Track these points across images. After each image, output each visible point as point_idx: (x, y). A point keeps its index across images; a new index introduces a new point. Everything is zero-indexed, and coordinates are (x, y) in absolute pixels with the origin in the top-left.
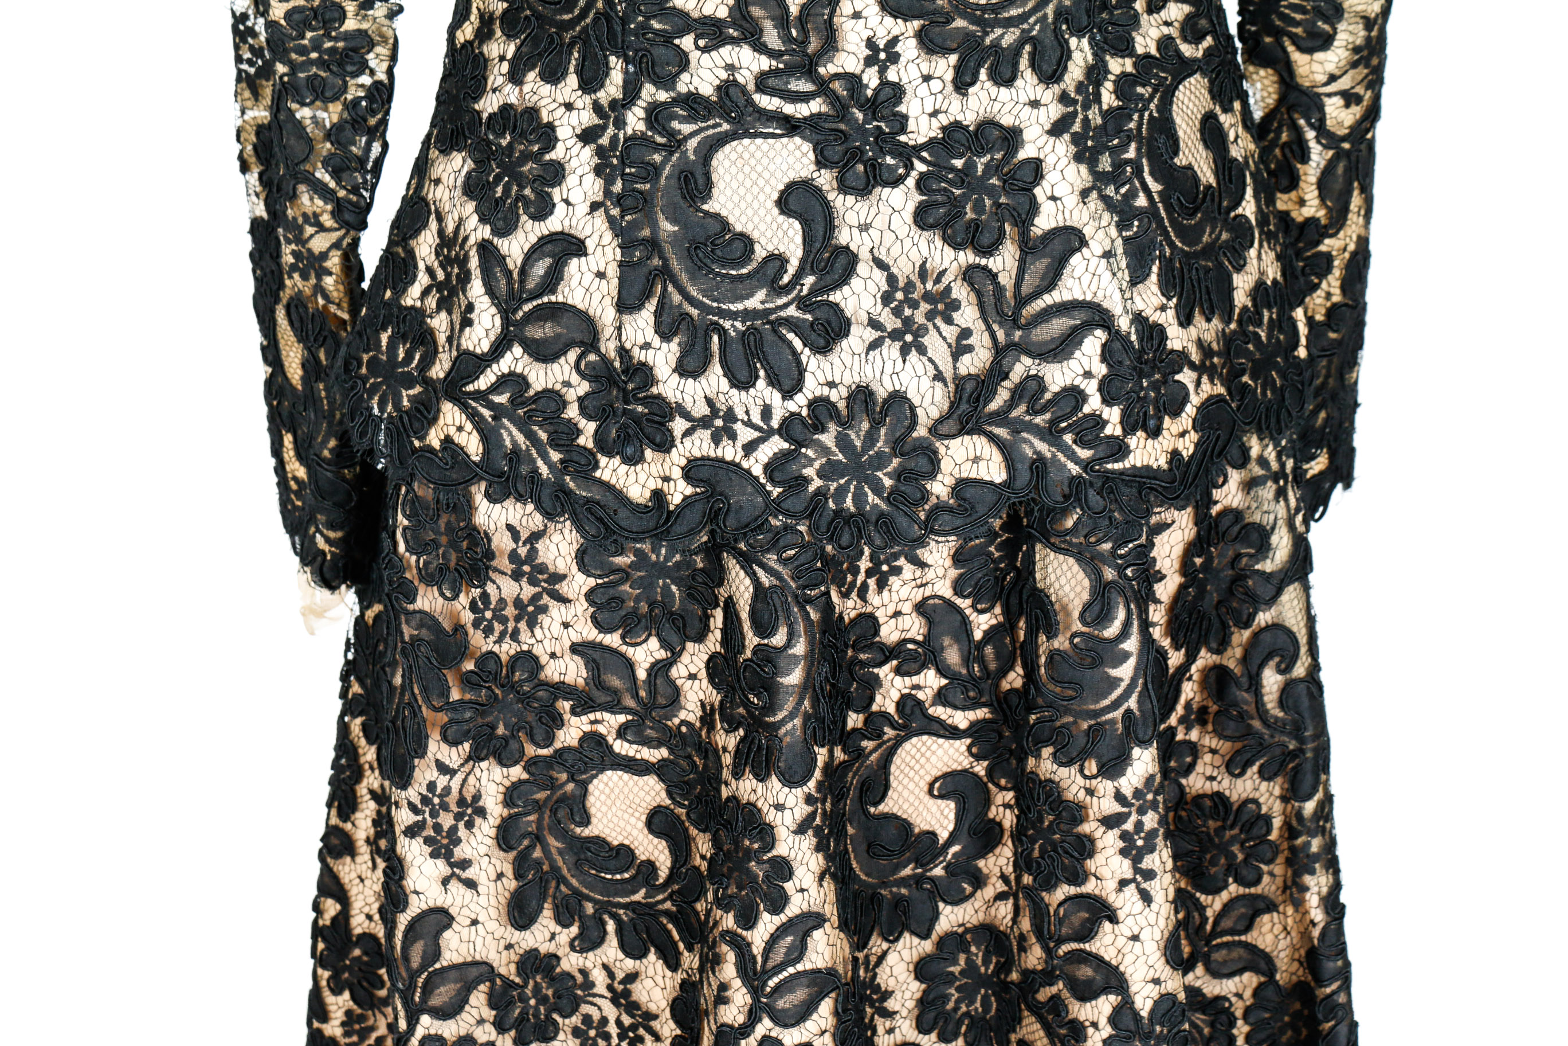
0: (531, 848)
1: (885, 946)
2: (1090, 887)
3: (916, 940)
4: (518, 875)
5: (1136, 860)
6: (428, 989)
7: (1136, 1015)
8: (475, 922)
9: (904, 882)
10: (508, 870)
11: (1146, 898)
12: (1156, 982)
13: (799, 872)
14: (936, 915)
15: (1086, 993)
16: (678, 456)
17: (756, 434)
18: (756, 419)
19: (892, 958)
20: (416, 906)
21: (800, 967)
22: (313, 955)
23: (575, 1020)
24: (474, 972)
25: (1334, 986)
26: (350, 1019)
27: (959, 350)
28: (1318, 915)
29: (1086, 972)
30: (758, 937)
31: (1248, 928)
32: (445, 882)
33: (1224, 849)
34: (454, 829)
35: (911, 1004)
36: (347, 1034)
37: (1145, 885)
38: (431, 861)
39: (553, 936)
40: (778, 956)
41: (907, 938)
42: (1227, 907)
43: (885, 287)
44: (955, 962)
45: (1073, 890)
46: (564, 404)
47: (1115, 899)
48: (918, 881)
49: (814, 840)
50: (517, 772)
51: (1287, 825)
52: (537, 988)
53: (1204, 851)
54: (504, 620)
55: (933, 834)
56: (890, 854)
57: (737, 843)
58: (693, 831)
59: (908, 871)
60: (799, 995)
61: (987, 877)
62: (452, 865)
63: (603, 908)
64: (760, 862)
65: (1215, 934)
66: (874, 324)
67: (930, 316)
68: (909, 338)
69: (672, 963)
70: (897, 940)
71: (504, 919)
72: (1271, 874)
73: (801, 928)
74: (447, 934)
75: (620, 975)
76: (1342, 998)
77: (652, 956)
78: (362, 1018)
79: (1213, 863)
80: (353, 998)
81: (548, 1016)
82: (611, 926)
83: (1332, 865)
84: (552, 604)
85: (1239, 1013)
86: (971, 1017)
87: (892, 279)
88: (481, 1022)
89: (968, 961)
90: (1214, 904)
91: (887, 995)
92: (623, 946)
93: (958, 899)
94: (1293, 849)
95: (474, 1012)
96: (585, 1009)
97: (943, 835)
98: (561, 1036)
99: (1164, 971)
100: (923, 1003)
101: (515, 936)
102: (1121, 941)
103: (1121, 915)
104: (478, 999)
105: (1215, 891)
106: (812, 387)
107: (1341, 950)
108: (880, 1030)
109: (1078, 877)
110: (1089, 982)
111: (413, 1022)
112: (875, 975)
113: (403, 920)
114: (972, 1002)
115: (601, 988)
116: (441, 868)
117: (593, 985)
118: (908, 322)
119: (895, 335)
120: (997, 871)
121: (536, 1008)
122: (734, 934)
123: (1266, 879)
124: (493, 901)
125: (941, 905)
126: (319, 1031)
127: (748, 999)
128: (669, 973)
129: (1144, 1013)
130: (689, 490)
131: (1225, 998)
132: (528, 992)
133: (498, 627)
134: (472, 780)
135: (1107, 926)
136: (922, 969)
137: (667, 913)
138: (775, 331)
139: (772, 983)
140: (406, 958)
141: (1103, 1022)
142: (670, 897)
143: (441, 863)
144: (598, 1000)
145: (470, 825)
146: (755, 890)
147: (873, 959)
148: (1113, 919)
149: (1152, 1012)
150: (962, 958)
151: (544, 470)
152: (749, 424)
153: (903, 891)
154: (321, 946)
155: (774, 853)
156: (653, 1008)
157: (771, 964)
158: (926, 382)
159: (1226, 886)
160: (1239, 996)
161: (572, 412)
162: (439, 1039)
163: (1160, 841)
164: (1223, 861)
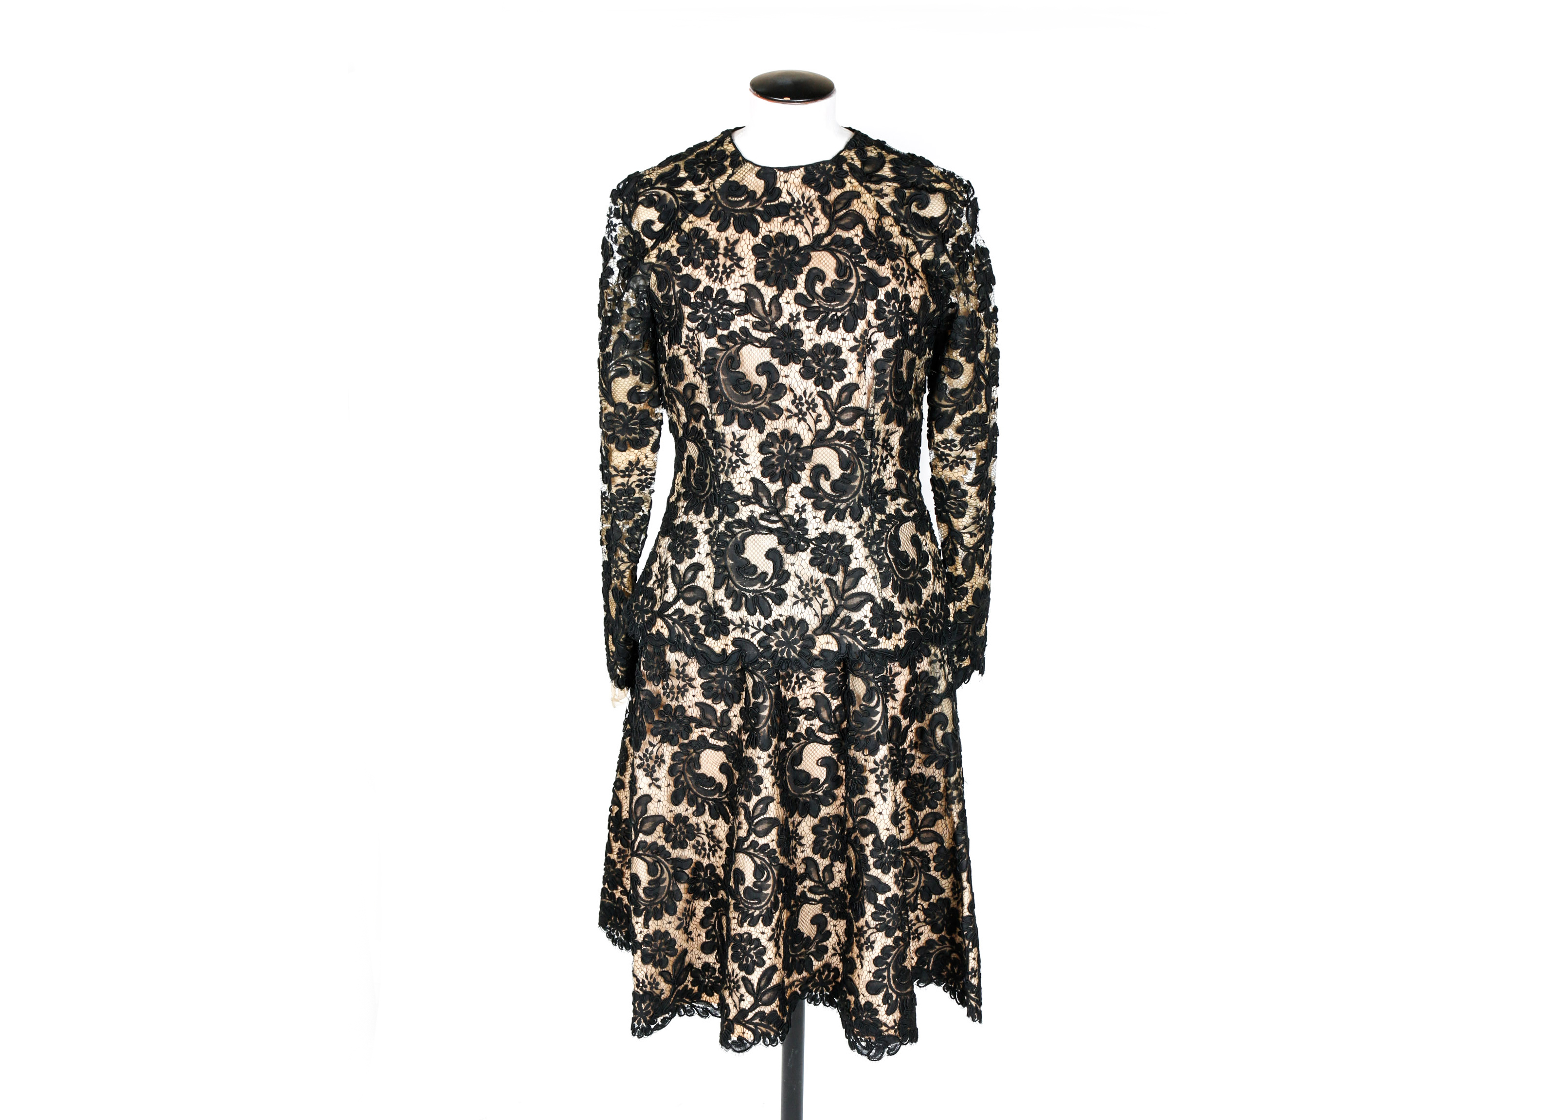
0: (680, 776)
1: (800, 819)
2: (866, 796)
3: (812, 819)
4: (675, 785)
5: (881, 785)
6: (642, 824)
7: (881, 841)
8: (659, 801)
9: (807, 796)
10: (672, 783)
11: (884, 799)
12: (888, 830)
13: (765, 781)
14: (820, 810)
15: (865, 834)
16: (731, 637)
17: (755, 631)
18: (756, 625)
19: (803, 824)
20: (640, 793)
21: (765, 816)
22: (609, 828)
23: (694, 842)
24: (658, 819)
25: (961, 846)
26: (620, 852)
27: (824, 606)
28: (956, 820)
29: (865, 826)
30: (751, 805)
31: (933, 825)
32: (650, 785)
33: (923, 794)
34: (654, 766)
35: (810, 843)
36: (618, 858)
37: (884, 794)
38: (645, 777)
39: (687, 810)
40: (758, 811)
41: (808, 817)
42: (926, 816)
43: (799, 584)
44: (827, 829)
45: (861, 797)
46: (695, 619)
47: (874, 799)
48: (813, 796)
49: (771, 771)
50: (676, 748)
51: (945, 786)
52: (680, 829)
53: (917, 795)
54: (673, 693)
55: (818, 780)
56: (803, 784)
57: (745, 771)
58: (734, 771)
59: (809, 792)
60: (765, 826)
61: (837, 797)
62: (652, 779)
63: (704, 800)
64: (753, 778)
65: (921, 827)
66: (795, 596)
67: (814, 594)
68: (807, 601)
69: (727, 822)
70: (805, 817)
71: (670, 801)
72: (941, 805)
73: (766, 802)
74: (650, 804)
75: (710, 826)
76: (964, 851)
77: (720, 819)
78: (624, 851)
79: (920, 799)
80: (621, 843)
81: (684, 839)
82: (707, 807)
83: (962, 800)
84: (690, 688)
85: (931, 858)
86: (833, 850)
87: (801, 582)
88: (660, 837)
89: (831, 828)
90: (921, 815)
91: (801, 838)
92: (711, 815)
93: (827, 804)
94: (947, 795)
95: (658, 833)
96: (698, 838)
97: (822, 780)
98: (688, 847)
99: (891, 827)
100: (814, 842)
101: (674, 808)
102: (876, 814)
103: (876, 804)
104: (659, 828)
105: (921, 810)
106: (774, 616)
107: (965, 833)
108: (799, 850)
109: (863, 791)
110: (866, 829)
111: (637, 836)
112: (797, 830)
113: (635, 798)
114: (833, 844)
115: (703, 831)
116: (648, 780)
117: (700, 830)
118: (807, 596)
119: (802, 600)
120: (841, 795)
121: (680, 835)
122: (744, 804)
123: (939, 806)
124: (666, 794)
125: (821, 806)
126: (609, 857)
127: (748, 827)
128: (726, 825)
129: (884, 841)
130: (734, 649)
131: (926, 852)
132: (677, 828)
133: (671, 695)
134: (660, 749)
135: (872, 809)
136: (815, 830)
137: (725, 802)
138: (763, 597)
139: (755, 821)
140: (636, 813)
141: (870, 844)
142: (727, 797)
143: (649, 778)
144: (702, 835)
145: (659, 766)
146: (751, 787)
147: (796, 823)
148: (874, 807)
149: (886, 841)
150: (829, 827)
151: (688, 641)
152: (753, 627)
153: (808, 799)
154: (611, 824)
155: (757, 774)
156: (720, 838)
157: (755, 814)
158: (812, 616)
159: (925, 808)
160: (931, 851)
161: (698, 622)
162: (645, 842)
163: (889, 779)
164: (923, 799)
